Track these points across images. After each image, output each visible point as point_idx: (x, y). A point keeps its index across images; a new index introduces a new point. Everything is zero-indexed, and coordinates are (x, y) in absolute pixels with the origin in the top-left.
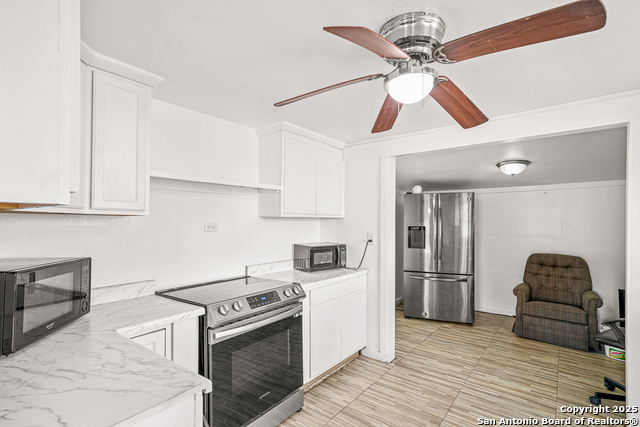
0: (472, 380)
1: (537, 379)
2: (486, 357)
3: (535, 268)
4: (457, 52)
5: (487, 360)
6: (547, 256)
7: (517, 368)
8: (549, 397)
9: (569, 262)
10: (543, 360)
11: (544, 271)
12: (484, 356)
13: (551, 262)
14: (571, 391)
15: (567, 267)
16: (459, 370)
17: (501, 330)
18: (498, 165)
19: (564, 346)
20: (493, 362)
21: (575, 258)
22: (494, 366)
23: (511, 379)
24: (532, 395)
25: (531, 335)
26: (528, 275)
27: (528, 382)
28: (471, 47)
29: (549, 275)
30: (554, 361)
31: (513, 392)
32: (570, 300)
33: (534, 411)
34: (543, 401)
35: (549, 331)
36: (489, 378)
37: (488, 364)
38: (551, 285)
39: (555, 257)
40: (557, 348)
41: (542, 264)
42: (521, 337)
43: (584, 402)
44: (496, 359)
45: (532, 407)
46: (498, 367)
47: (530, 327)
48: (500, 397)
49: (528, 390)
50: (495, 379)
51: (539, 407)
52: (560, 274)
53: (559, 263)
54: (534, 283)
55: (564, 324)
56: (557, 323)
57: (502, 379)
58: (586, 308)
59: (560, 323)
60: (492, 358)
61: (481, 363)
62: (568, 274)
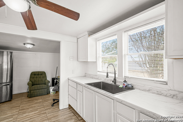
0: (19, 119)
1: (39, 108)
2: (21, 109)
3: (33, 76)
4: (41, 3)
5: (22, 110)
6: (36, 72)
7: (32, 107)
8: (43, 111)
9: (42, 73)
10: (38, 101)
11: (36, 76)
12: (20, 109)
13: (37, 73)
14: (47, 106)
15: (41, 75)
16: (12, 119)
17: (23, 98)
18: (24, 44)
19: (42, 95)
20: (24, 109)
21: (43, 72)
22: (25, 110)
23: (32, 111)
24: (39, 112)
25: (33, 96)
26: (31, 78)
27: (37, 110)
28: (47, 5)
29: (37, 77)
30: (41, 100)
31: (34, 115)
32: (42, 83)
33: (41, 116)
34: (43, 112)
35: (38, 93)
36: (25, 115)
37: (23, 111)
38: (38, 80)
39: (38, 72)
40: (40, 97)
41: (35, 75)
42: (30, 97)
43: (51, 107)
44: (25, 108)
45: (40, 116)
46: (26, 110)
47: (33, 93)
48: (30, 119)
49: (38, 112)
50: (27, 114)
51: (42, 114)
52: (39, 77)
53: (39, 74)
54: (33, 80)
55: (42, 90)
56: (40, 90)
57: (29, 113)
58: (47, 84)
59: (41, 90)
60: (23, 108)
61: (20, 112)
62: (42, 76)
